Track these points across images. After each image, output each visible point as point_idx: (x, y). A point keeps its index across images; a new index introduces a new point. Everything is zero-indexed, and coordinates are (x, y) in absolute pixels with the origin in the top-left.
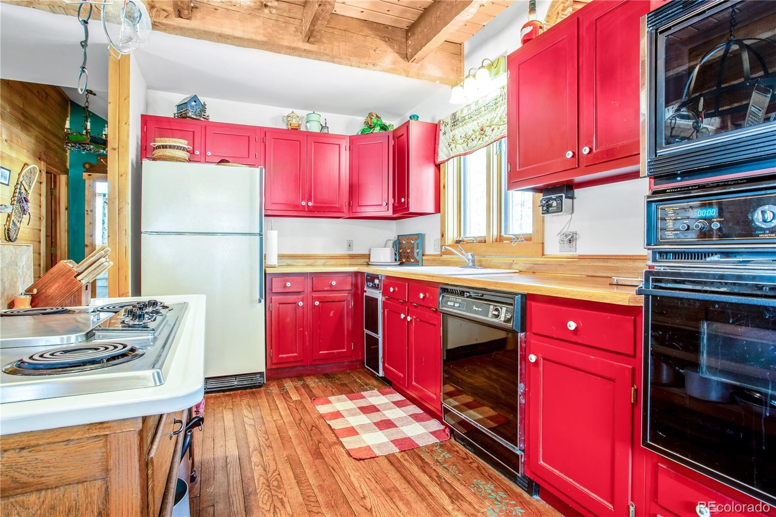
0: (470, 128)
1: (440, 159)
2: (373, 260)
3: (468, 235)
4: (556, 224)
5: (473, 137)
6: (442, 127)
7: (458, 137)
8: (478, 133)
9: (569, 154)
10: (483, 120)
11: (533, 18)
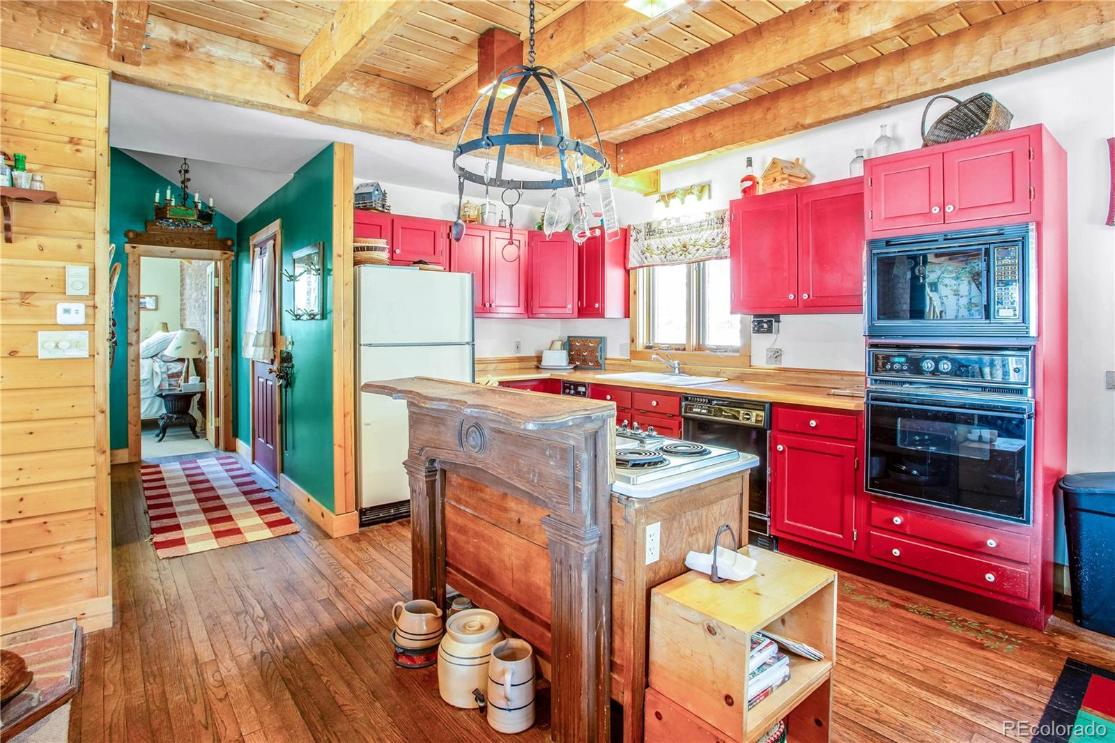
0: (670, 241)
1: (630, 266)
2: (544, 363)
5: (674, 251)
6: (633, 233)
7: (654, 247)
8: (679, 249)
9: (791, 297)
10: (685, 238)
11: (749, 171)
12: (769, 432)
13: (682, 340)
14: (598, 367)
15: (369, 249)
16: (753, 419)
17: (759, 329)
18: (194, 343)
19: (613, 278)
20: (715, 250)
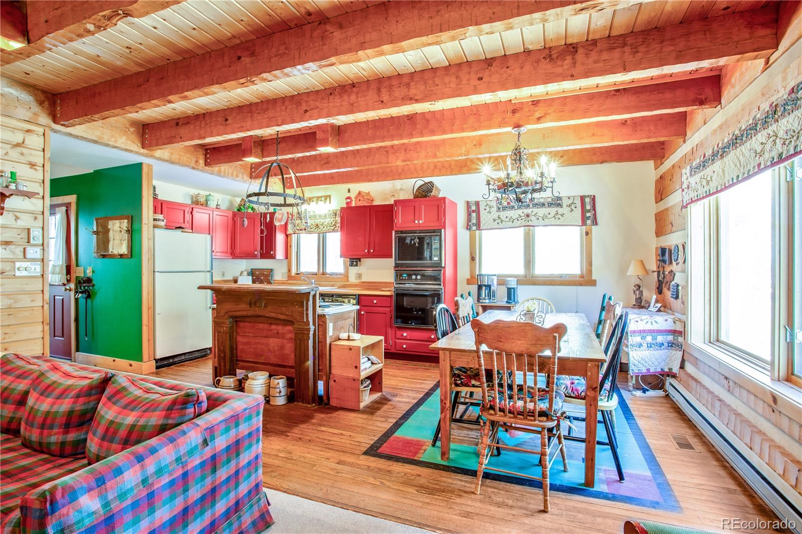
0: (310, 222)
1: (288, 233)
2: (239, 282)
3: (303, 271)
4: (353, 271)
5: (312, 227)
6: (290, 216)
7: (301, 224)
8: (314, 226)
9: (366, 251)
10: (318, 221)
11: (348, 195)
13: (315, 270)
14: (270, 284)
16: (352, 302)
17: (352, 265)
19: (280, 238)
20: (333, 228)
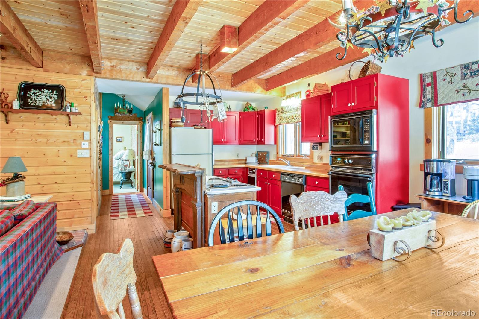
0: (289, 115)
1: (276, 124)
2: (247, 162)
3: (287, 153)
4: (317, 153)
5: (290, 118)
6: (277, 112)
7: (284, 117)
8: (291, 118)
9: (319, 136)
10: (293, 114)
11: (309, 88)
12: (305, 186)
13: (292, 153)
14: (266, 163)
15: (177, 122)
16: (300, 181)
17: (314, 149)
18: (131, 154)
19: (269, 130)
